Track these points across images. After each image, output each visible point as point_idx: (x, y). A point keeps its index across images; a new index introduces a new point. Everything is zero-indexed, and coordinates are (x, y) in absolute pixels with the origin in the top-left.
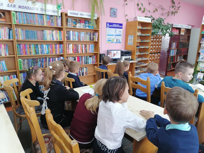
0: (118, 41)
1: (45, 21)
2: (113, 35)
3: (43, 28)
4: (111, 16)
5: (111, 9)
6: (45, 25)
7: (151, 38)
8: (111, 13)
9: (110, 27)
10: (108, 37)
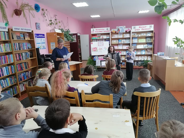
0: (44, 48)
2: (40, 43)
4: (36, 29)
8: (37, 26)
9: (37, 37)
10: (37, 45)
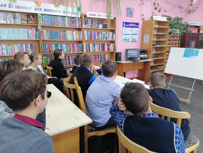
0: (134, 41)
1: (66, 22)
2: (129, 34)
3: (64, 29)
4: (127, 15)
5: (128, 9)
6: (67, 26)
7: (168, 37)
8: (128, 13)
9: (126, 27)
10: (124, 36)
